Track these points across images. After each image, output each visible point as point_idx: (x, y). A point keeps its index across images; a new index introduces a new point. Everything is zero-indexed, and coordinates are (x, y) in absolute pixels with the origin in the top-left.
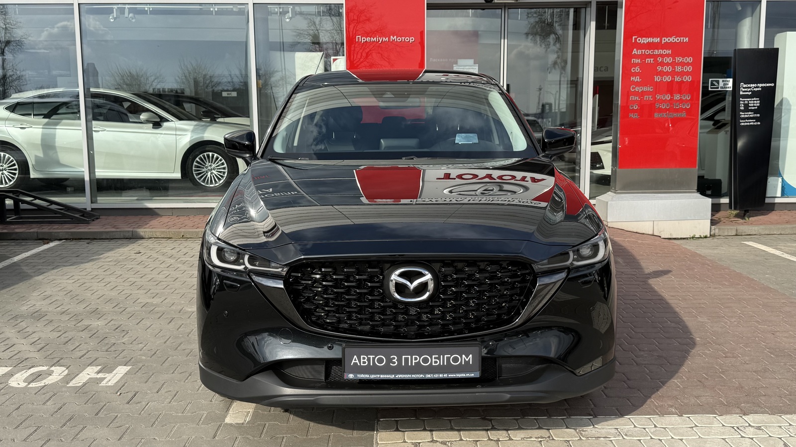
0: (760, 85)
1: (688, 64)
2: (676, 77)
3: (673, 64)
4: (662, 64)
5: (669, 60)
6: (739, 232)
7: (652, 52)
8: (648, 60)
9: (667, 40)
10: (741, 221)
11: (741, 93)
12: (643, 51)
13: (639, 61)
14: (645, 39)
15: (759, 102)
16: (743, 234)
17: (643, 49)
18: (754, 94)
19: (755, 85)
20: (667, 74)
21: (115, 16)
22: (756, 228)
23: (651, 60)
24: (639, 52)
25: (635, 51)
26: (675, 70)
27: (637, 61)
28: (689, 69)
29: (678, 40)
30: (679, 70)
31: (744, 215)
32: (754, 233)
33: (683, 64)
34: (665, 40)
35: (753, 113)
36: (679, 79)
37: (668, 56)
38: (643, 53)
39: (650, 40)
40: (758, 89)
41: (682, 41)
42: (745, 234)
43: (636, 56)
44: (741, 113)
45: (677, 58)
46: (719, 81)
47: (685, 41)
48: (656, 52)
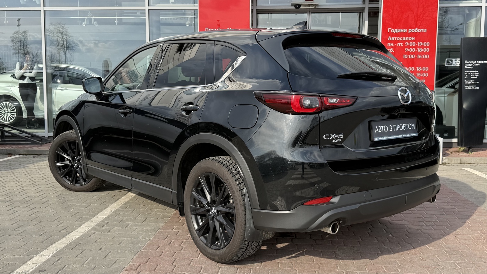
0: (479, 62)
1: (426, 47)
2: (418, 55)
3: (416, 47)
4: (409, 47)
5: (413, 44)
6: (463, 162)
7: (401, 39)
8: (399, 44)
9: (412, 31)
10: (466, 154)
11: (465, 67)
12: (396, 38)
13: (393, 44)
14: (397, 30)
15: (478, 73)
16: (465, 163)
17: (396, 37)
18: (475, 68)
19: (476, 62)
20: (412, 53)
21: (86, 23)
22: (475, 159)
23: (401, 44)
24: (393, 39)
25: (390, 38)
26: (418, 51)
27: (391, 45)
28: (427, 50)
29: (419, 30)
30: (420, 51)
31: (469, 150)
32: (473, 163)
33: (423, 47)
34: (410, 31)
35: (474, 81)
36: (420, 57)
37: (413, 41)
38: (395, 40)
39: (400, 31)
40: (477, 65)
41: (422, 31)
42: (467, 163)
43: (391, 42)
44: (465, 81)
45: (419, 43)
46: (452, 60)
47: (424, 31)
48: (404, 39)
